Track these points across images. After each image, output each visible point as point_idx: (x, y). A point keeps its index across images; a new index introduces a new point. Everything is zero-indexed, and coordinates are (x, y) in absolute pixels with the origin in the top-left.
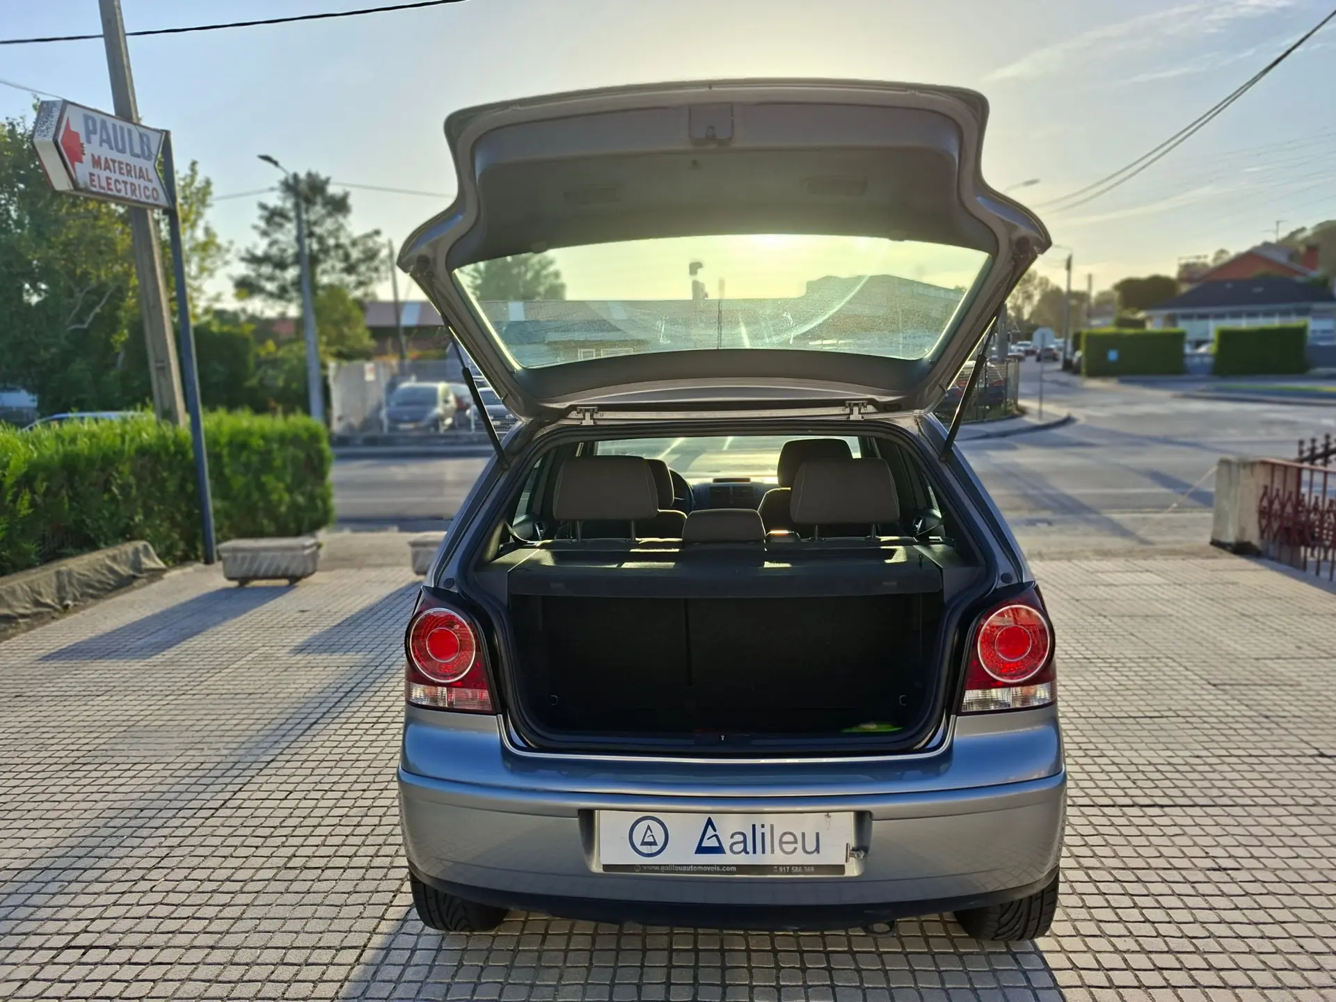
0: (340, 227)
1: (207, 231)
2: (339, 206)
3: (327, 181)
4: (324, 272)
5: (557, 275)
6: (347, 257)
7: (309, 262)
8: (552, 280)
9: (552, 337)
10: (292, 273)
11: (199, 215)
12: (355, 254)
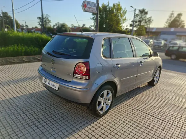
0: (146, 17)
1: (125, 18)
2: (146, 13)
3: (145, 10)
4: (142, 23)
5: (184, 24)
6: (146, 21)
7: (140, 21)
8: (183, 25)
9: (178, 34)
10: (137, 23)
11: (125, 15)
12: (147, 20)
